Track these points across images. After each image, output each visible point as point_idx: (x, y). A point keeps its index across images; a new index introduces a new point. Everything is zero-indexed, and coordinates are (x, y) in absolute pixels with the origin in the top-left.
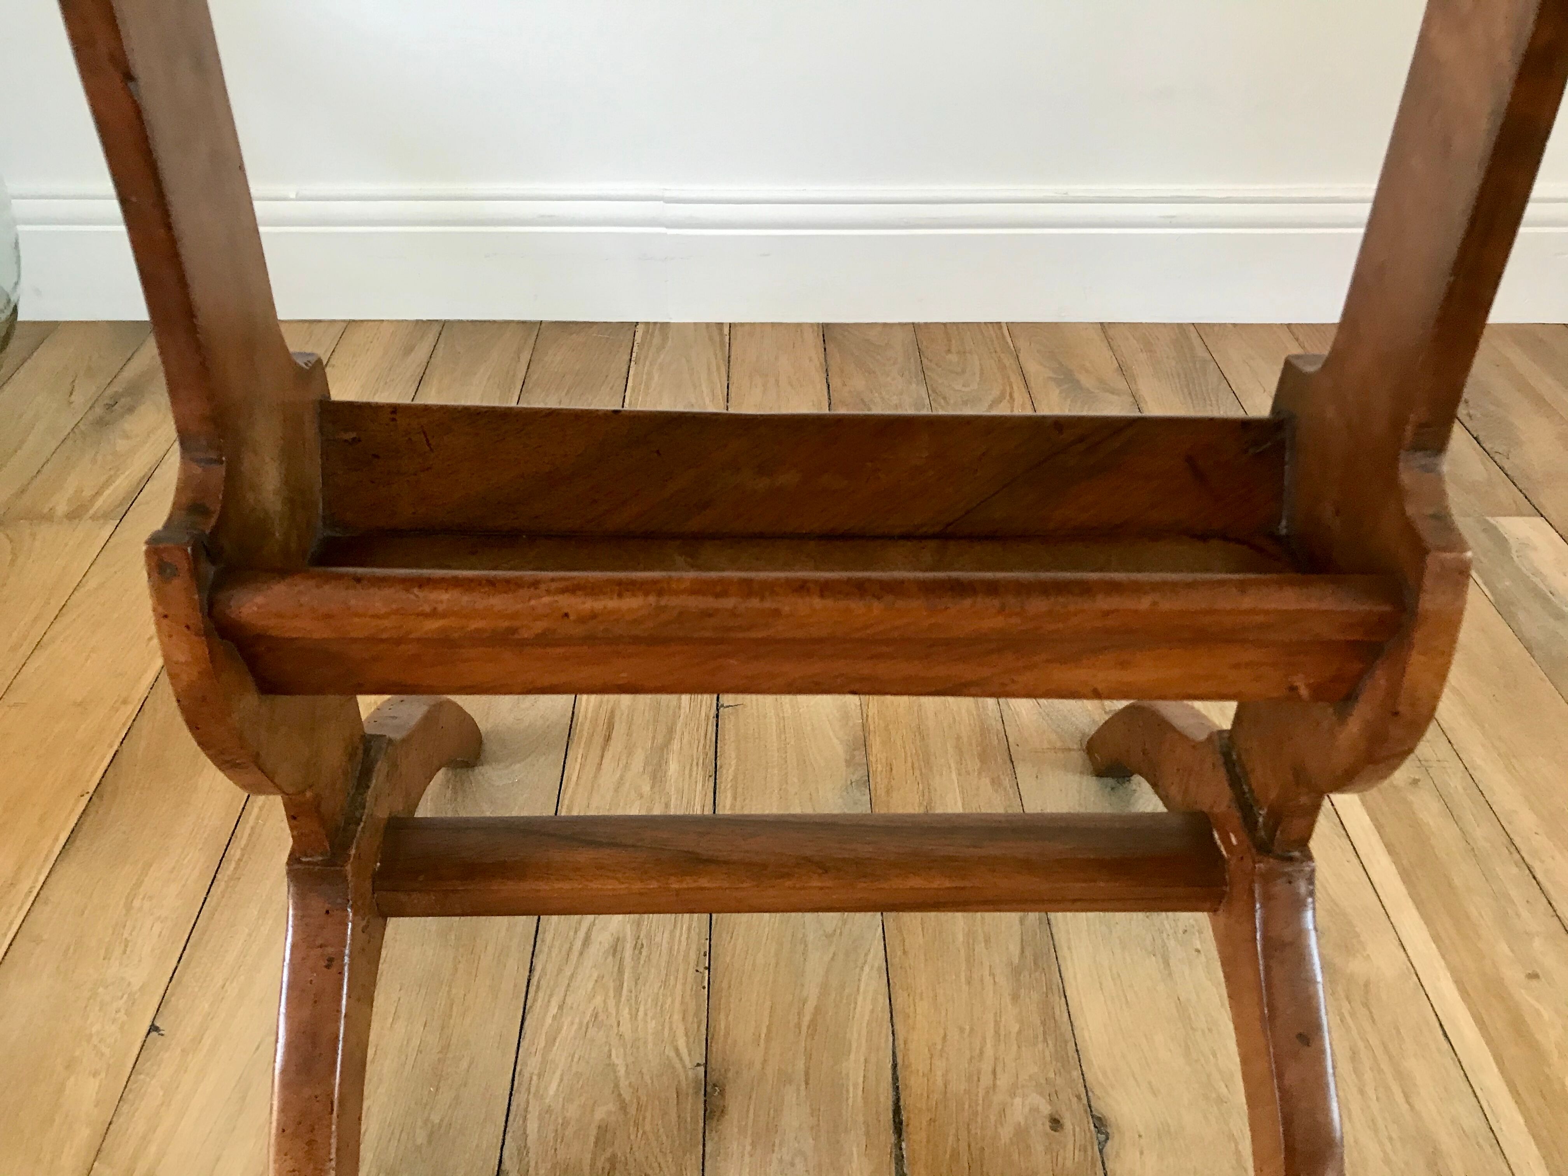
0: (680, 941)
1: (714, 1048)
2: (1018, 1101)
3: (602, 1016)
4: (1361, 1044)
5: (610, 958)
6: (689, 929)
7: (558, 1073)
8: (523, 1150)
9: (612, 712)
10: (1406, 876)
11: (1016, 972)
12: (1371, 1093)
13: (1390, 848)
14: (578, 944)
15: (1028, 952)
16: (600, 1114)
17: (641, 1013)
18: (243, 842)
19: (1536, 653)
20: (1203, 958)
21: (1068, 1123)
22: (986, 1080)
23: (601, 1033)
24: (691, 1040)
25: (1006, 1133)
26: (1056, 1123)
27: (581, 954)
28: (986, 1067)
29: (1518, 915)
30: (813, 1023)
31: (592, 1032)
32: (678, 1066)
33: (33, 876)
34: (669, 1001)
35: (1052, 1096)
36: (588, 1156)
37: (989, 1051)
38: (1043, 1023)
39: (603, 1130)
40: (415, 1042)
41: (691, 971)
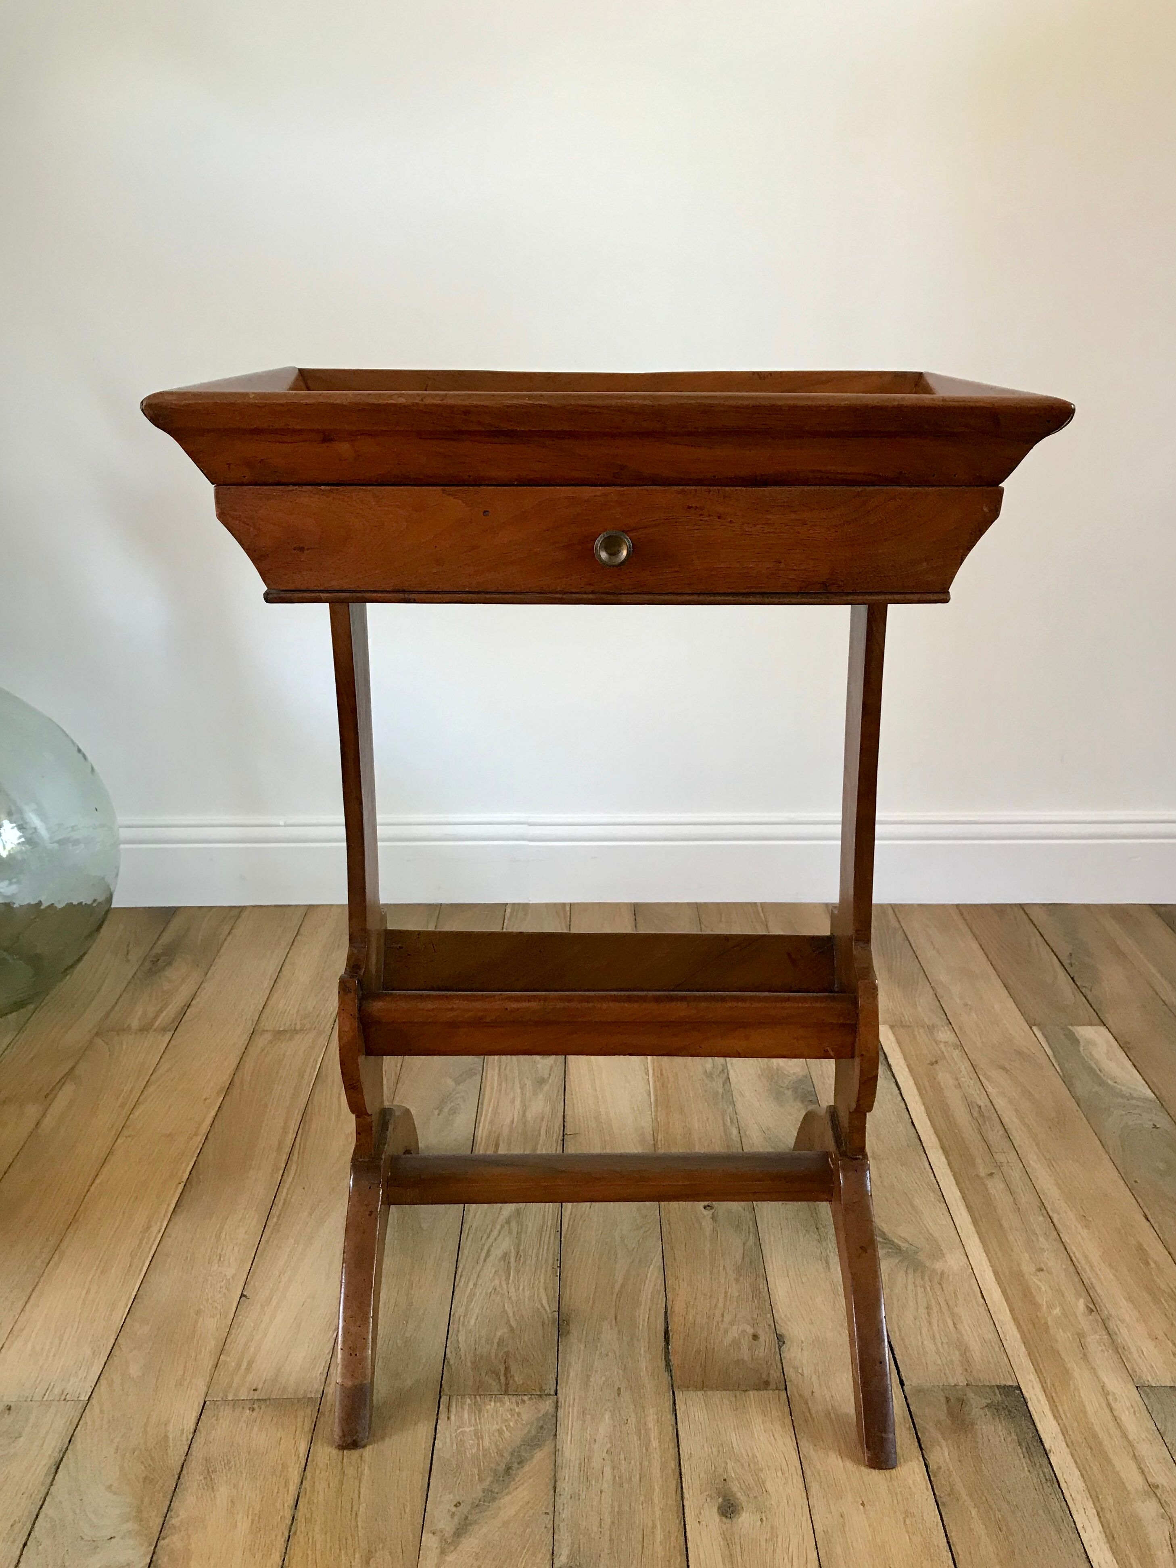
0: (543, 1254)
1: (563, 1303)
2: (735, 1327)
3: (498, 1289)
4: (933, 1302)
5: (502, 1262)
6: (548, 1249)
7: (475, 1316)
8: (457, 1349)
9: (498, 1136)
10: (975, 1222)
11: (738, 1269)
12: (934, 1321)
13: (969, 1208)
14: (483, 1255)
15: (747, 1259)
16: (499, 1334)
17: (521, 1288)
18: (280, 1207)
19: (1082, 1104)
21: (762, 1339)
22: (718, 1318)
23: (498, 1298)
24: (550, 1299)
25: (727, 1341)
26: (755, 1337)
27: (485, 1260)
28: (718, 1313)
29: (1038, 1240)
30: (620, 1292)
31: (493, 1297)
32: (544, 1312)
33: (159, 1224)
34: (537, 1282)
35: (754, 1323)
36: (493, 1351)
37: (720, 1305)
38: (753, 1292)
39: (501, 1341)
40: (393, 1301)
41: (550, 1268)
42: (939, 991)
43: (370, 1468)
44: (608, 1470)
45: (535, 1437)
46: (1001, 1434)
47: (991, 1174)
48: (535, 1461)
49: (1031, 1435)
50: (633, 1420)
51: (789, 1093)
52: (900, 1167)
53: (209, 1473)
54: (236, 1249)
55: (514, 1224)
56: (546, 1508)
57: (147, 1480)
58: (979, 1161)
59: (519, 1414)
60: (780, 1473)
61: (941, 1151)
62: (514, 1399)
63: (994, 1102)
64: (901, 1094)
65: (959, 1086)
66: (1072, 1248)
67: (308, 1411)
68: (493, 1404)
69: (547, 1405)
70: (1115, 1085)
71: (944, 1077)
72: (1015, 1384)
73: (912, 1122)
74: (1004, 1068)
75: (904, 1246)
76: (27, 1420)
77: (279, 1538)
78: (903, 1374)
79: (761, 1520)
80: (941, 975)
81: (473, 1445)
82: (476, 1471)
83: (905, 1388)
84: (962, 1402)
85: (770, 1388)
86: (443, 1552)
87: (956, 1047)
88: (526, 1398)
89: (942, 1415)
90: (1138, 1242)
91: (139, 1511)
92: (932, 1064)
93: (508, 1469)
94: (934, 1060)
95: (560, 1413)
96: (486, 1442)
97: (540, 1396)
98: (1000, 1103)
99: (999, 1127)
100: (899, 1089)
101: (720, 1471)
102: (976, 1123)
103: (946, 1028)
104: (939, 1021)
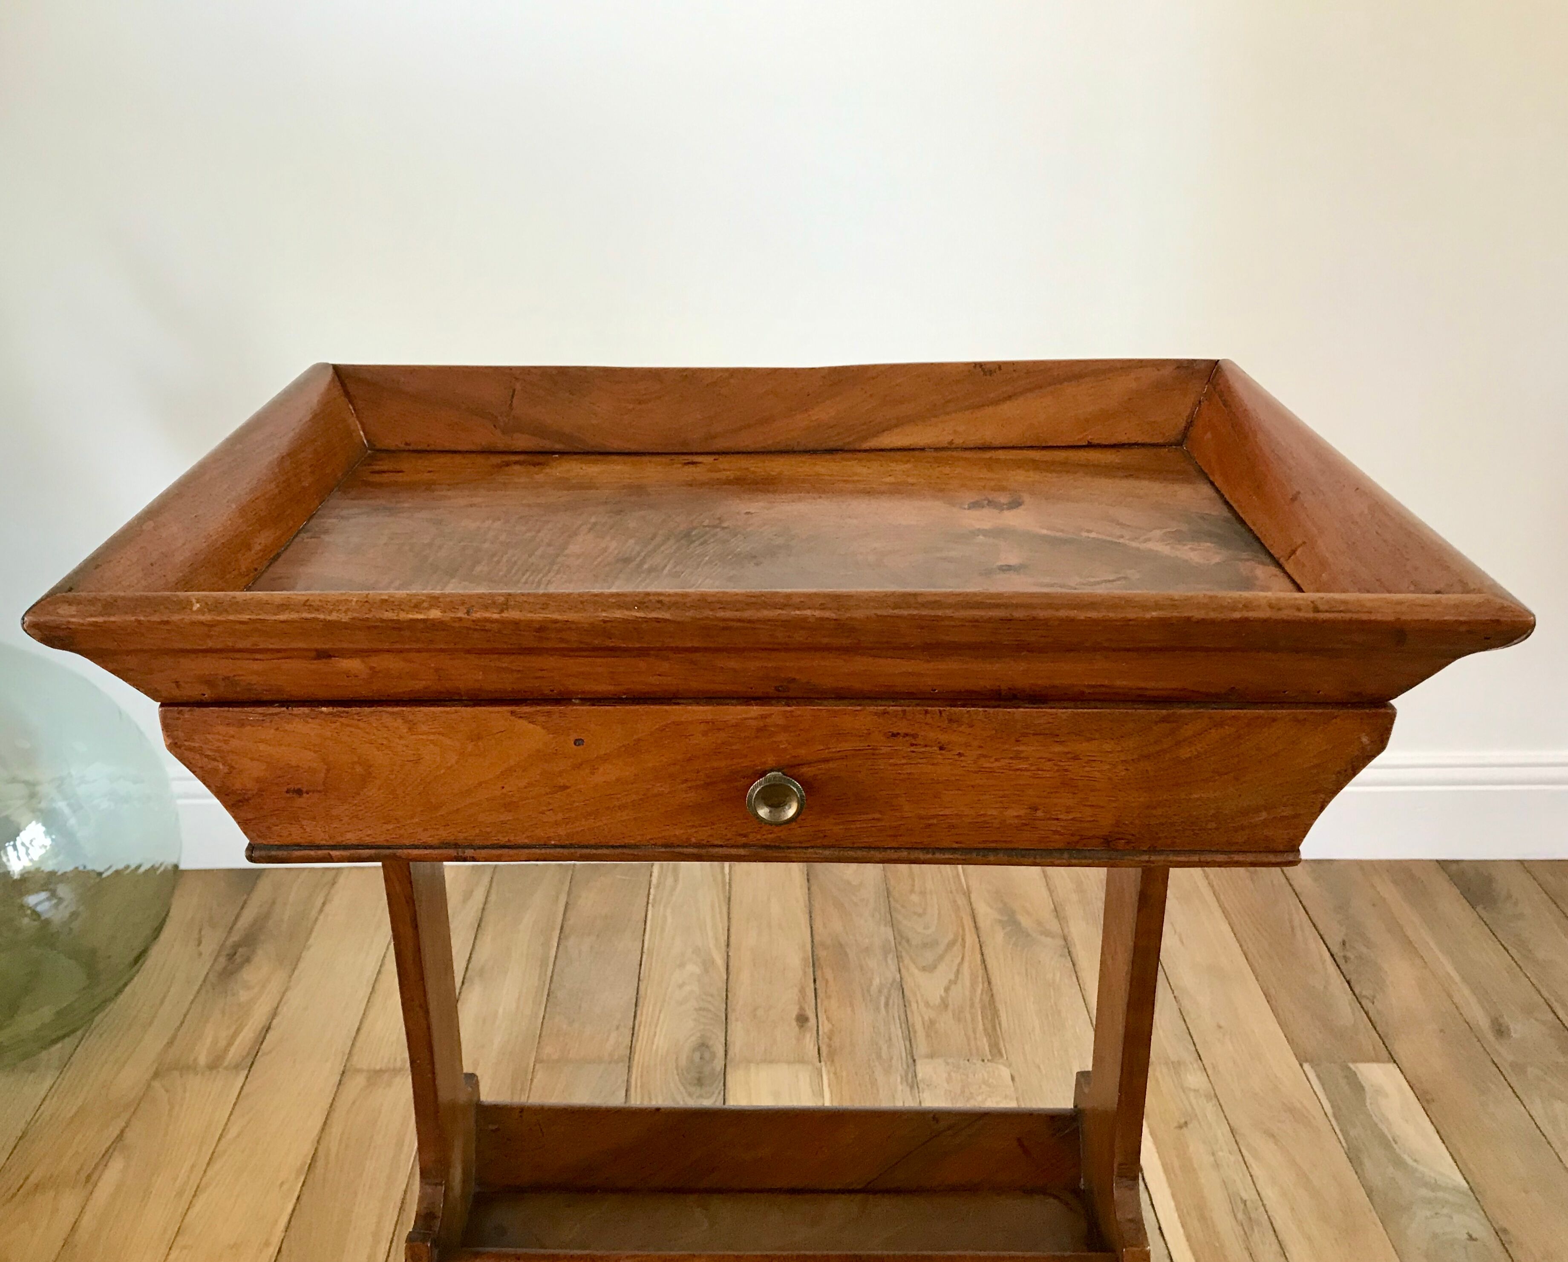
19: (1375, 1198)
42: (1186, 1003)
63: (1263, 1194)
65: (1217, 1165)
70: (1415, 1164)
71: (1197, 1150)
74: (1272, 1136)
80: (1185, 977)
87: (1208, 1097)
92: (1180, 1127)
94: (1184, 1121)
98: (1270, 1194)
99: (1270, 1235)
102: (1240, 1228)
103: (1195, 1066)
104: (1189, 1057)
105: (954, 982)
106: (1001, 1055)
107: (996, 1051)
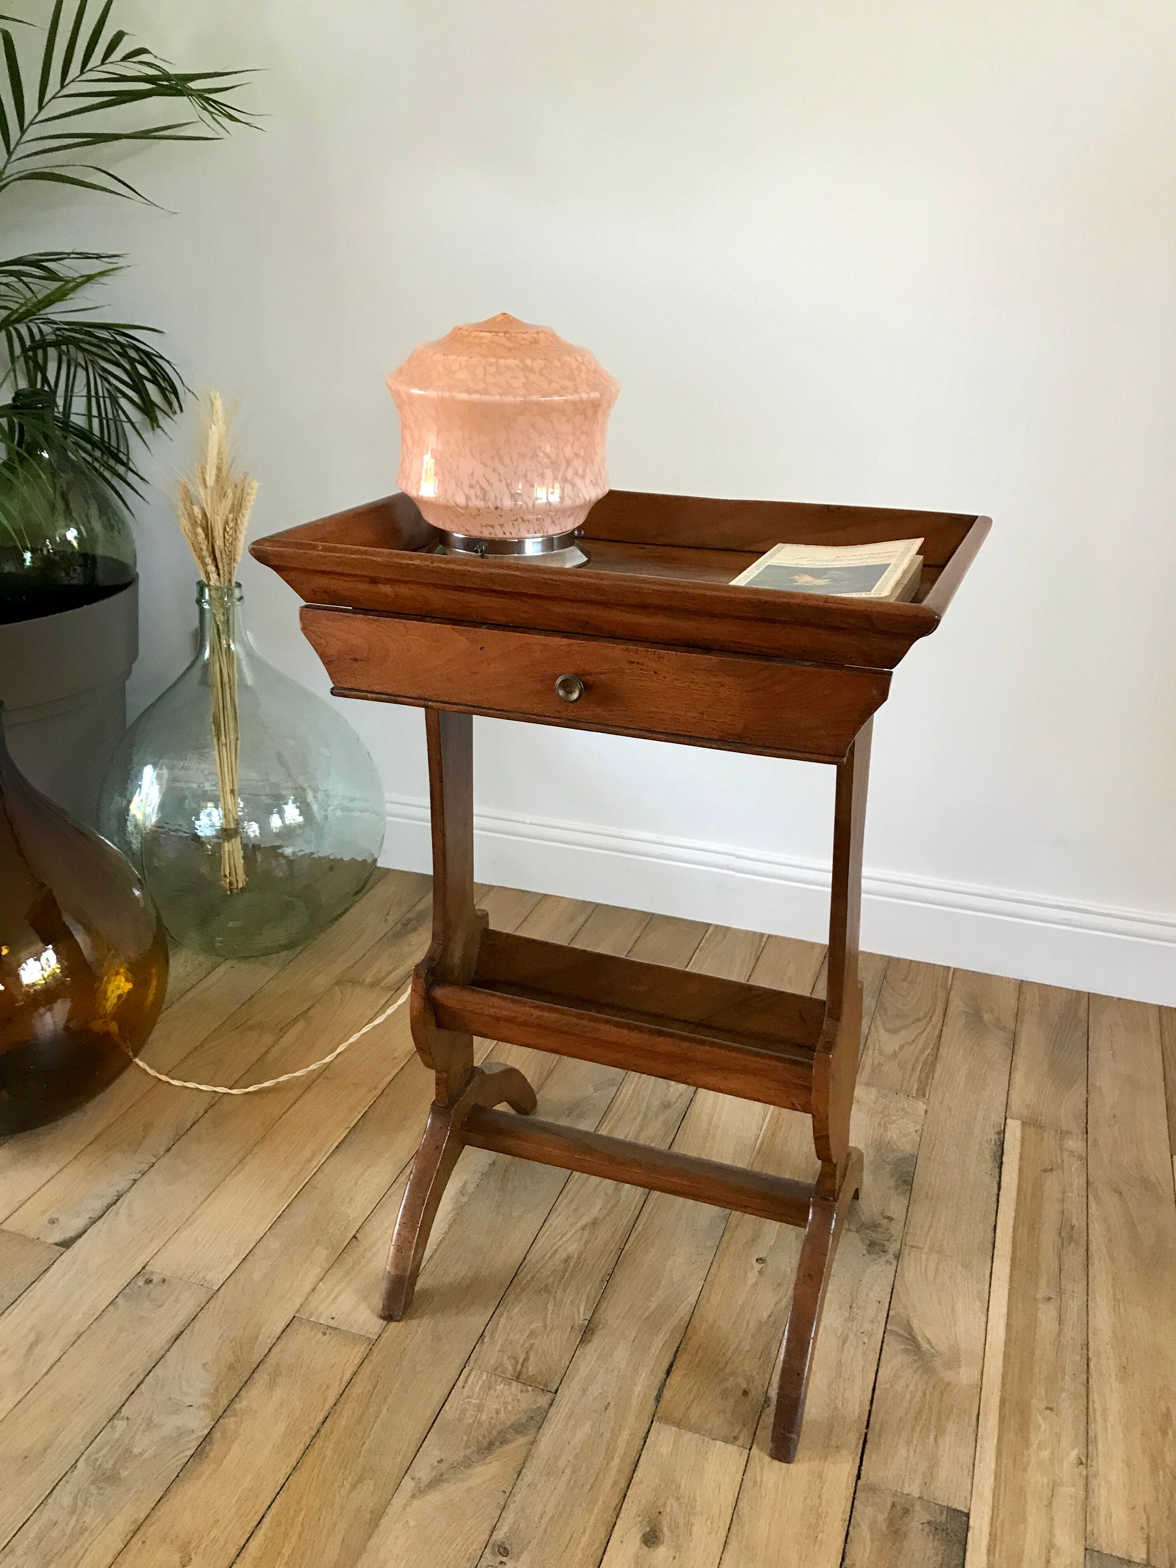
0: (598, 1266)
1: (596, 1315)
2: (732, 1379)
5: (562, 1265)
6: (605, 1262)
10: (1009, 1341)
13: (1009, 1327)
14: (550, 1253)
15: (772, 1319)
16: (533, 1326)
17: (568, 1291)
20: (865, 1348)
21: (751, 1396)
22: (720, 1366)
23: (547, 1294)
24: (587, 1309)
25: (719, 1390)
26: (746, 1393)
27: (550, 1258)
28: (724, 1360)
29: (1063, 1378)
31: (542, 1292)
32: (577, 1317)
34: (584, 1290)
35: (749, 1381)
36: (522, 1341)
37: (729, 1354)
38: (763, 1351)
41: (600, 1279)
42: (1093, 1096)
43: (388, 1409)
44: (568, 1472)
45: (523, 1424)
46: (928, 1551)
47: (1049, 1299)
48: (514, 1445)
49: (956, 1562)
50: (608, 1435)
51: (888, 1168)
52: (960, 1268)
53: (276, 1375)
54: (365, 1196)
55: (586, 1233)
56: (506, 1488)
57: (231, 1368)
58: (1043, 1281)
59: (519, 1401)
60: (709, 1522)
61: (1009, 1263)
62: (520, 1386)
63: (1091, 1225)
64: (998, 1195)
65: (1062, 1201)
66: (1095, 1396)
67: (363, 1348)
68: (502, 1385)
69: (543, 1400)
71: (1051, 1188)
72: (966, 1511)
73: (995, 1226)
74: (1121, 1194)
75: (925, 1346)
76: (172, 1293)
77: (302, 1444)
78: (863, 1468)
79: (674, 1558)
80: (1103, 1080)
81: (472, 1415)
82: (465, 1438)
83: (859, 1482)
84: (906, 1512)
85: (737, 1443)
86: (413, 1496)
87: (1080, 1158)
88: (530, 1388)
89: (882, 1518)
90: (1168, 1408)
91: (217, 1390)
92: (1045, 1171)
93: (491, 1444)
94: (1050, 1167)
95: (552, 1410)
96: (484, 1417)
97: (543, 1390)
98: (1097, 1228)
99: (1082, 1251)
100: (999, 1189)
101: (660, 1503)
102: (1060, 1241)
103: (1080, 1137)
104: (1076, 1128)
105: (910, 1044)
106: (924, 1096)
107: (922, 1093)
